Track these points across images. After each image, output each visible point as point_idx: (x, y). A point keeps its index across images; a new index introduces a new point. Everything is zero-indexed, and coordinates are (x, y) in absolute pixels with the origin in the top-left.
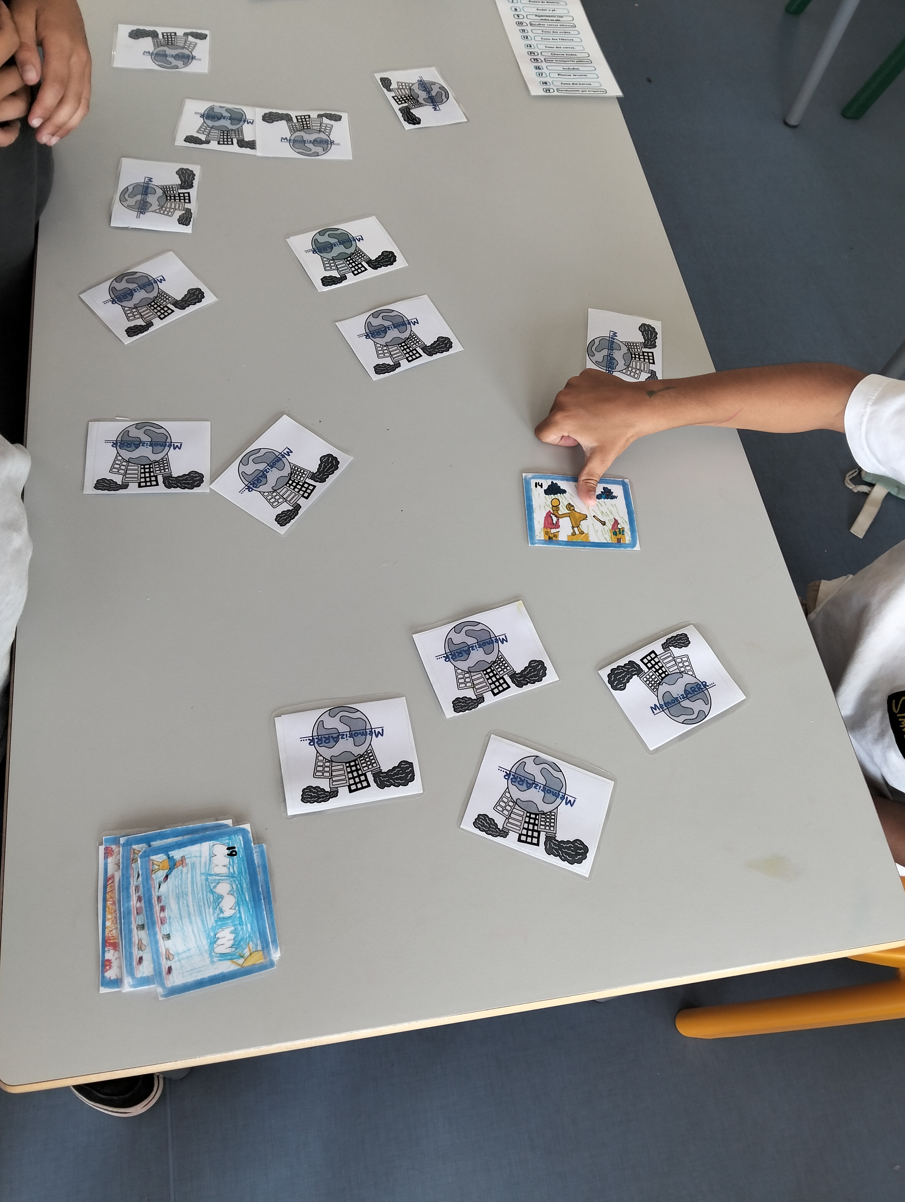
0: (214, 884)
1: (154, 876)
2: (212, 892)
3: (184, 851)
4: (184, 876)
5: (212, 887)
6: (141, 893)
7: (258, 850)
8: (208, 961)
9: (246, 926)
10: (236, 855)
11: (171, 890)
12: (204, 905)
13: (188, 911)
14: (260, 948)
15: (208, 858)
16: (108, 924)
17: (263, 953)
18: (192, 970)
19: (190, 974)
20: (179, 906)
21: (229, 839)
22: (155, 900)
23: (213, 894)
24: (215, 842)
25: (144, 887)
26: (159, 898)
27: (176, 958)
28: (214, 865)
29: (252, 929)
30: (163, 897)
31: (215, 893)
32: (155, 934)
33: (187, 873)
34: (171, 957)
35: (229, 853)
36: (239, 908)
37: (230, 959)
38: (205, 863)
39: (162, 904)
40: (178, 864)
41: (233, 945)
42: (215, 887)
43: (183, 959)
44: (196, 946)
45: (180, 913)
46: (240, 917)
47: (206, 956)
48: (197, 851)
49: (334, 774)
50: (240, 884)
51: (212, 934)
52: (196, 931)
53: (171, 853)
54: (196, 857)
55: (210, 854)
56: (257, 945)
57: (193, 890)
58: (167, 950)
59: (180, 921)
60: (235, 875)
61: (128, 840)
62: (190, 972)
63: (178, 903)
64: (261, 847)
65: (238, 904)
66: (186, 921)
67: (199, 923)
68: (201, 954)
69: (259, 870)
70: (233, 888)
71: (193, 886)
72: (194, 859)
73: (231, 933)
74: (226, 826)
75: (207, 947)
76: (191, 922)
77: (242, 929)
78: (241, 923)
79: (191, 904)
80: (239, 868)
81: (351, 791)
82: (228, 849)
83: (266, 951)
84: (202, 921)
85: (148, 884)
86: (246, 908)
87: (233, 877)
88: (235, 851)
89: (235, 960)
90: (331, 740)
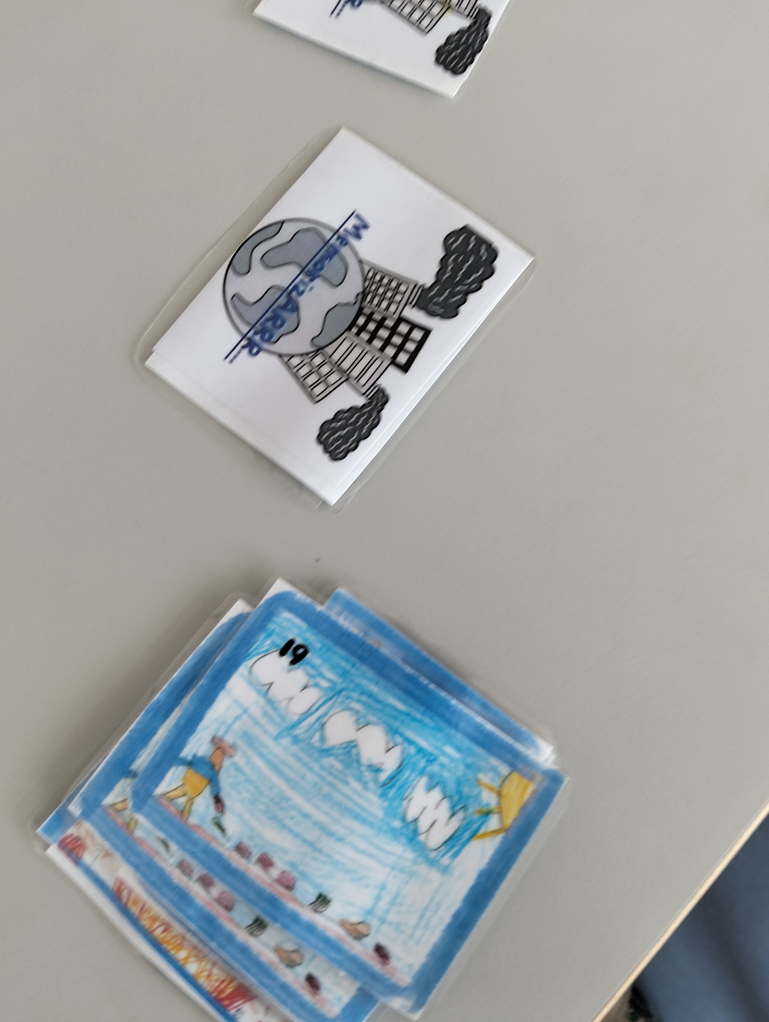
0: (317, 737)
1: (193, 820)
2: (326, 752)
3: (206, 728)
4: (247, 770)
5: (318, 744)
6: (198, 871)
7: (337, 608)
8: (435, 876)
9: (444, 753)
10: (305, 653)
11: (247, 816)
12: (334, 787)
13: (316, 823)
14: (504, 770)
15: (262, 701)
16: (192, 968)
17: (520, 772)
18: (422, 917)
19: (427, 926)
20: (291, 831)
21: (269, 636)
22: (236, 861)
23: (330, 755)
24: (248, 663)
25: (192, 854)
26: (240, 849)
27: (374, 923)
28: (283, 705)
29: (459, 749)
30: (247, 843)
31: (333, 748)
32: (295, 918)
33: (248, 761)
34: (362, 928)
35: (291, 659)
36: (401, 735)
37: (473, 836)
38: (265, 714)
39: (256, 855)
40: (216, 760)
41: (453, 807)
42: (323, 739)
43: (387, 911)
44: (387, 870)
45: (305, 841)
46: (420, 750)
47: (423, 869)
48: (229, 708)
49: (346, 365)
50: (362, 693)
51: (397, 824)
52: (362, 845)
53: (187, 752)
54: (237, 718)
55: (259, 692)
56: (494, 770)
57: (288, 780)
58: (344, 924)
59: (317, 855)
60: (340, 687)
61: (85, 801)
62: (424, 922)
63: (284, 827)
64: (337, 598)
65: (392, 731)
66: (329, 845)
67: (356, 826)
68: (411, 874)
69: (373, 640)
70: (357, 712)
71: (281, 774)
72: (237, 726)
73: (430, 788)
74: (240, 619)
75: (410, 855)
76: (340, 839)
77: (442, 766)
78: (431, 760)
79: (307, 807)
80: (334, 668)
81: (405, 368)
82: (283, 653)
83: (521, 766)
84: (357, 817)
85: (195, 843)
86: (414, 724)
87: (340, 692)
88: (299, 647)
89: (482, 831)
90: (285, 314)
